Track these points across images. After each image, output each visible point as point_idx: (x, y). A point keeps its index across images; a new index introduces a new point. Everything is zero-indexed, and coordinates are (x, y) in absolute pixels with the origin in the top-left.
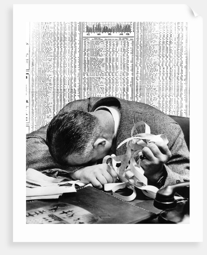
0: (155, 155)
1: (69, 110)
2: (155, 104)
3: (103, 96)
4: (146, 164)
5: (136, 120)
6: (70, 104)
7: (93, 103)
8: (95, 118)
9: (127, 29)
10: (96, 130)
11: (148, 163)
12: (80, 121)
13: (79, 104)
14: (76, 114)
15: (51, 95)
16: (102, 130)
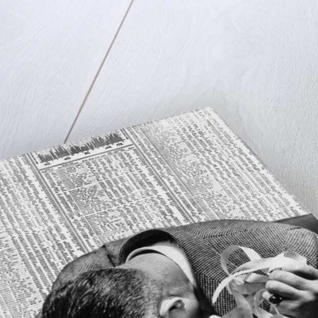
0: (297, 286)
1: (72, 277)
2: (236, 214)
3: (129, 234)
4: (290, 308)
5: (220, 247)
6: (69, 267)
7: (116, 251)
8: (135, 272)
9: (114, 138)
10: (149, 289)
11: (293, 305)
12: (106, 287)
13: (89, 261)
14: (90, 278)
15: (20, 267)
16: (162, 286)
